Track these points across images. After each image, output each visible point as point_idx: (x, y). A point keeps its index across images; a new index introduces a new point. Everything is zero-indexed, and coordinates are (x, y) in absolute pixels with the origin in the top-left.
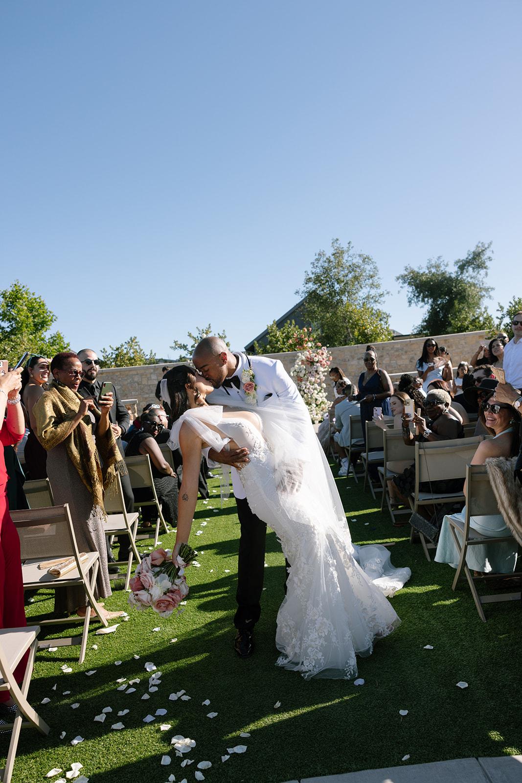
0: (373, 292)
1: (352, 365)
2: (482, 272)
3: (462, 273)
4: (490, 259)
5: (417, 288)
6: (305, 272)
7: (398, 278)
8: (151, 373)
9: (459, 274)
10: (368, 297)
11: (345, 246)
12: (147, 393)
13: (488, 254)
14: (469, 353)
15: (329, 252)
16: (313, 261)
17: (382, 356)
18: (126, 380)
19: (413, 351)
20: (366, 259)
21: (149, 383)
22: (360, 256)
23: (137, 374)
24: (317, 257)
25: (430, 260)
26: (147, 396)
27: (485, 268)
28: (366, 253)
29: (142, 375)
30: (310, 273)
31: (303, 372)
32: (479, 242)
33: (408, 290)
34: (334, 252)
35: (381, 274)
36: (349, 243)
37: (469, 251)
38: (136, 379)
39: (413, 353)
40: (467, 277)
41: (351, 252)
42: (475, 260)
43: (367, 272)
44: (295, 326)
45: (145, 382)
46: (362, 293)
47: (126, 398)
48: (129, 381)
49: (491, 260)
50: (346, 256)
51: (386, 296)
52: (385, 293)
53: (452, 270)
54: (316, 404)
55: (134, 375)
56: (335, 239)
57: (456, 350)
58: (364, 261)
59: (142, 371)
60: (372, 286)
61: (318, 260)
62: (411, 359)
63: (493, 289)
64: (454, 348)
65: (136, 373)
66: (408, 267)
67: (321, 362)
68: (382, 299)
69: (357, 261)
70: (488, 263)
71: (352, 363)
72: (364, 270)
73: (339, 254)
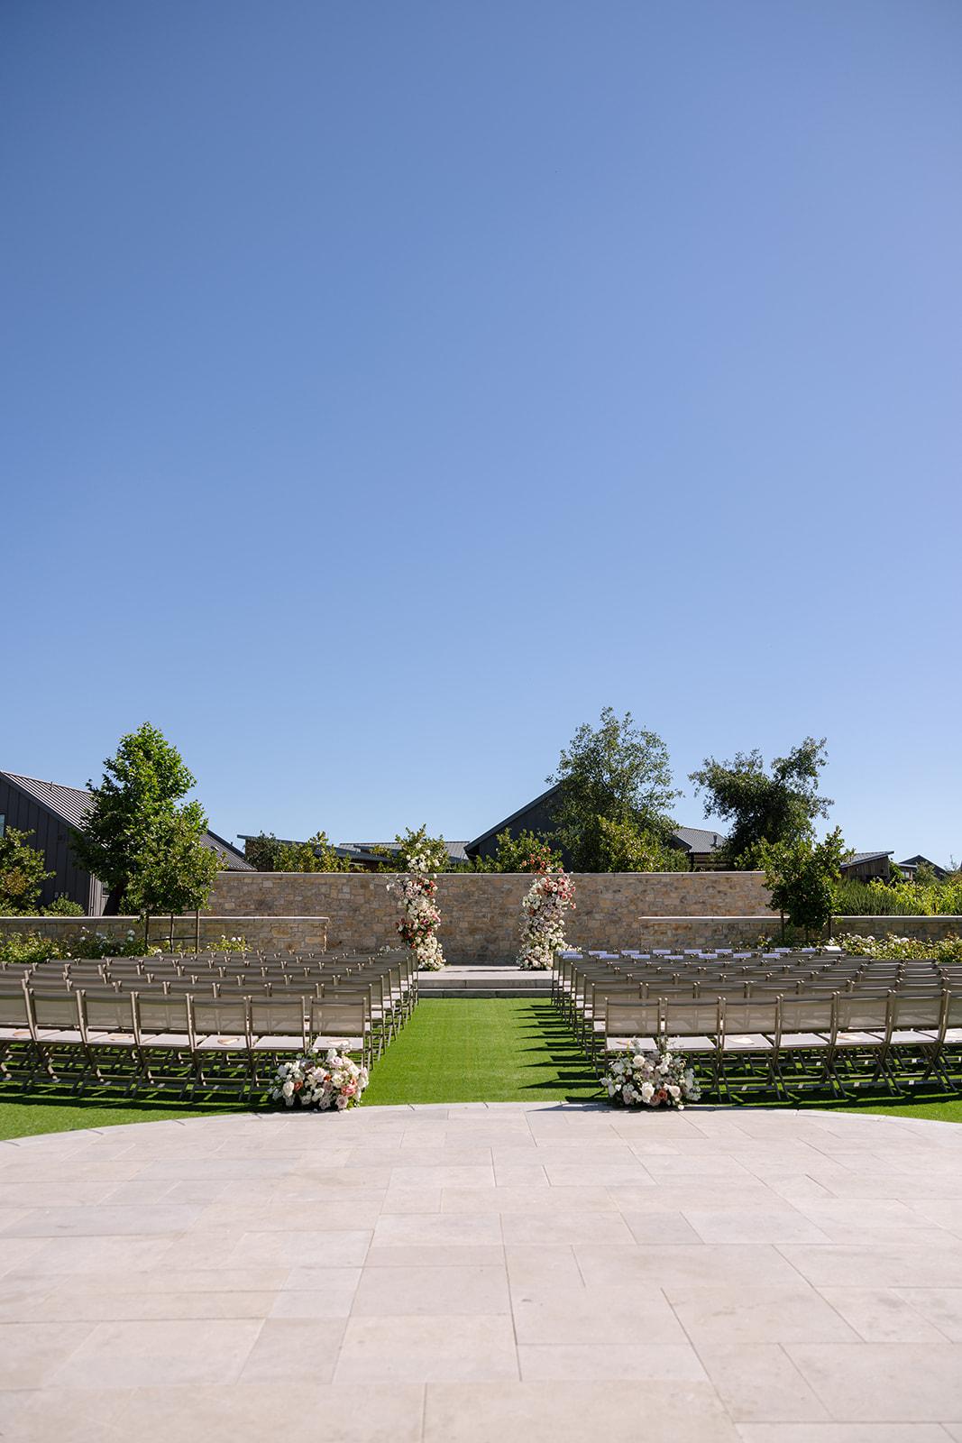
0: (658, 789)
1: (606, 899)
2: (810, 779)
3: (783, 778)
4: (822, 763)
5: (719, 792)
6: (562, 752)
7: (692, 777)
8: (343, 884)
9: (780, 778)
10: (651, 796)
11: (621, 719)
12: (335, 910)
13: (820, 755)
14: (756, 898)
15: (597, 727)
16: (573, 739)
17: (645, 891)
18: (310, 890)
19: (685, 888)
20: (652, 740)
21: (340, 897)
22: (643, 734)
23: (326, 884)
24: (578, 733)
25: (739, 755)
26: (335, 913)
27: (814, 775)
28: (651, 730)
29: (331, 885)
30: (567, 754)
31: (538, 903)
32: (808, 738)
33: (707, 793)
34: (605, 728)
35: (671, 765)
36: (627, 715)
37: (794, 748)
38: (323, 890)
39: (684, 890)
40: (791, 784)
41: (630, 728)
42: (803, 763)
43: (653, 758)
44: (534, 840)
45: (334, 894)
46: (644, 788)
47: (306, 914)
48: (314, 891)
49: (824, 764)
50: (622, 734)
51: (676, 798)
52: (675, 793)
53: (770, 773)
54: (550, 946)
55: (322, 884)
56: (607, 708)
57: (740, 894)
58: (648, 742)
59: (332, 880)
60: (658, 780)
61: (580, 738)
62: (683, 898)
63: (831, 803)
64: (738, 890)
65: (323, 882)
66: (710, 761)
67: (561, 893)
68: (672, 801)
69: (639, 741)
70: (818, 769)
71: (606, 896)
72: (647, 756)
73: (611, 732)
